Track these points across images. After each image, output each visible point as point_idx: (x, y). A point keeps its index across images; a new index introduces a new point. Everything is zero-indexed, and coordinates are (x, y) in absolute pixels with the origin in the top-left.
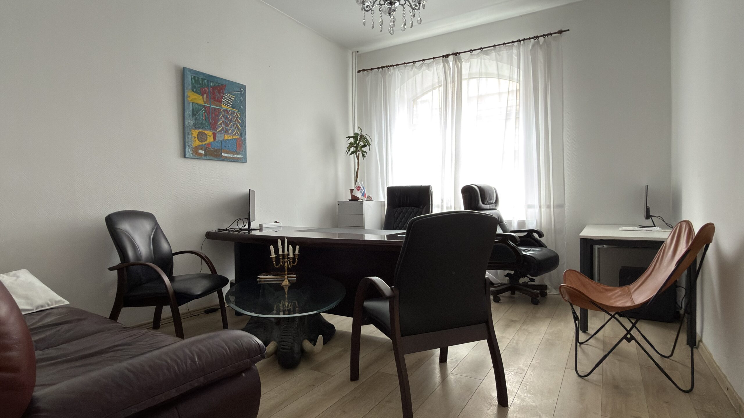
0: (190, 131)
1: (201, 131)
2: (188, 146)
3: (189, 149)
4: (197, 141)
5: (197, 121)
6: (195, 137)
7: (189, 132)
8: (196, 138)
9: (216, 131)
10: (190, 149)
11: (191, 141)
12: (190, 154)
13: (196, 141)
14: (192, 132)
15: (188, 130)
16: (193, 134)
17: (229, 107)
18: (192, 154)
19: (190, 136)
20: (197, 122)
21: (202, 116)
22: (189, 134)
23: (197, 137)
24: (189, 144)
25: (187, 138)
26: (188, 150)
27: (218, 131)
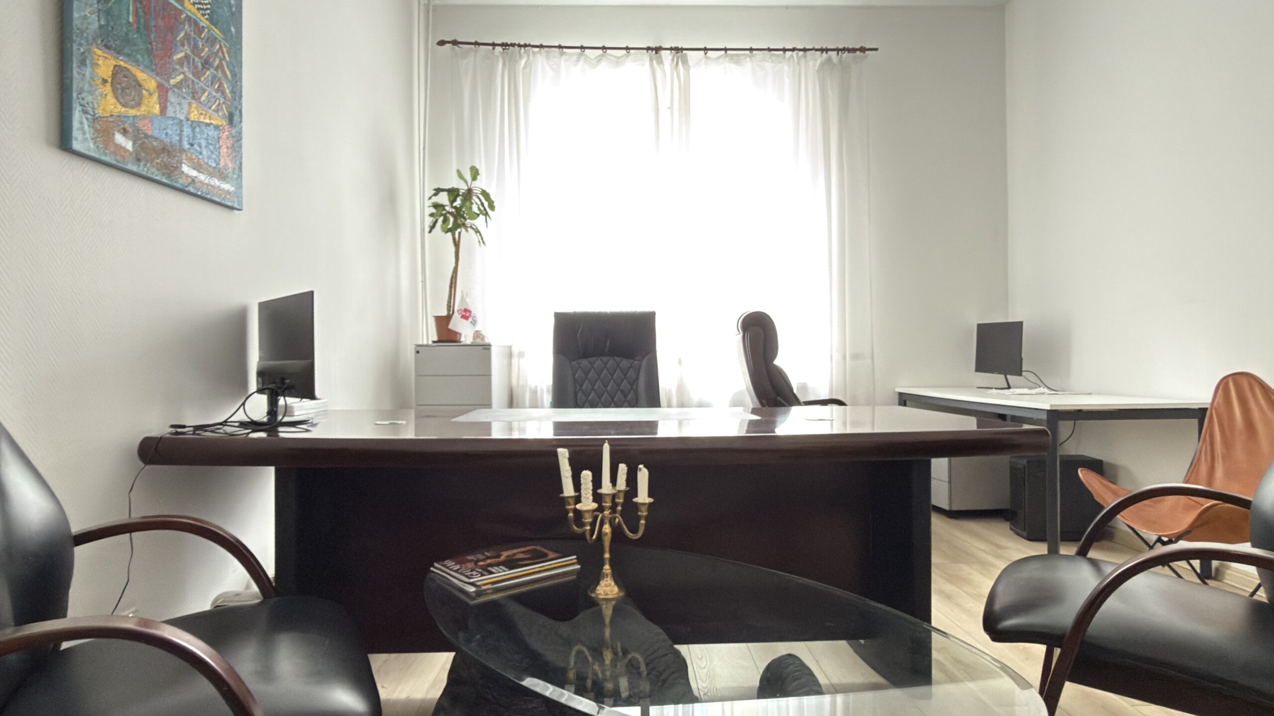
0: (89, 51)
1: (122, 63)
2: (81, 105)
3: (84, 120)
4: (111, 99)
5: (112, 24)
6: (105, 81)
7: (83, 53)
8: (108, 85)
9: (168, 81)
10: (87, 118)
11: (90, 92)
12: (86, 139)
13: (108, 97)
14: (96, 57)
15: (81, 45)
16: (97, 64)
17: (203, 15)
18: (95, 143)
19: (88, 71)
20: (112, 28)
21: (128, 14)
22: (83, 63)
23: (110, 80)
24: (83, 99)
25: (79, 73)
26: (81, 123)
27: (172, 82)
